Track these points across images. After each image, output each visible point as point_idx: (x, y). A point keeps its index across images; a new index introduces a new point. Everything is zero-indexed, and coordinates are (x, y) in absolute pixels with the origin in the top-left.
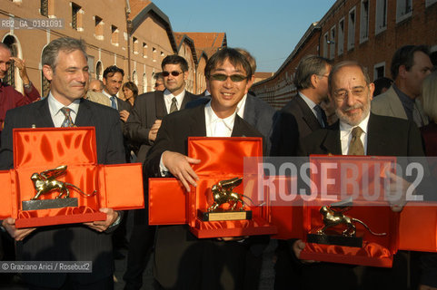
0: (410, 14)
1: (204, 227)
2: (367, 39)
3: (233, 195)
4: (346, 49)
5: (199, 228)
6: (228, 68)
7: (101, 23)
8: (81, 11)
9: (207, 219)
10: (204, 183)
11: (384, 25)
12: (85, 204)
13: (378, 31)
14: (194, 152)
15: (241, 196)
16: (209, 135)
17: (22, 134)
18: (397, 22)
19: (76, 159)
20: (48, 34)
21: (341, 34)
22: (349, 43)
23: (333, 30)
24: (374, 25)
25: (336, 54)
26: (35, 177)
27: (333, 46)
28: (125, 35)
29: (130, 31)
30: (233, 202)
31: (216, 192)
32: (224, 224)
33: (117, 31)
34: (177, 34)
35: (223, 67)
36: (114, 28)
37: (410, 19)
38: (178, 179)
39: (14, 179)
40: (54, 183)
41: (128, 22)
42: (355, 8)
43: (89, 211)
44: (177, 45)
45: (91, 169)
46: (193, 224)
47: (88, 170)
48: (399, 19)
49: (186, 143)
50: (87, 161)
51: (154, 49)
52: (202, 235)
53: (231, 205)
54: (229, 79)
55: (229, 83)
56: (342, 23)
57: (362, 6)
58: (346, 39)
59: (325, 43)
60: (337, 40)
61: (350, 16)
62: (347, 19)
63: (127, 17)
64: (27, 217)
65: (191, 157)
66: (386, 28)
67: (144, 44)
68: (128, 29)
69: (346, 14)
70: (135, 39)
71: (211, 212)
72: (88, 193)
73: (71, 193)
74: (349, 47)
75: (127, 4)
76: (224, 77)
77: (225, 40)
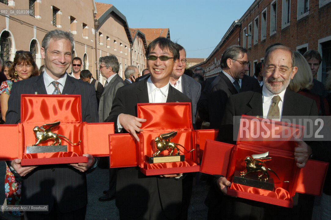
0: (307, 13)
1: (150, 168)
2: (275, 32)
3: (170, 144)
4: (259, 40)
5: (147, 169)
6: (158, 51)
7: (75, 21)
8: (59, 13)
9: (152, 162)
10: (150, 136)
11: (288, 22)
12: (72, 150)
13: (283, 26)
14: (142, 114)
15: (176, 145)
16: (150, 101)
17: (27, 99)
18: (298, 19)
19: (66, 118)
20: (35, 30)
21: (256, 29)
22: (262, 36)
23: (250, 26)
24: (280, 22)
25: (253, 44)
26: (36, 129)
27: (250, 38)
28: (93, 30)
29: (97, 27)
30: (171, 149)
31: (158, 142)
32: (164, 165)
33: (87, 27)
34: (132, 30)
35: (155, 51)
36: (84, 25)
37: (307, 17)
38: (131, 134)
39: (21, 131)
40: (50, 134)
41: (95, 21)
42: (266, 9)
43: (75, 155)
44: (132, 38)
45: (78, 125)
46: (142, 166)
47: (75, 126)
48: (299, 17)
49: (136, 107)
50: (74, 120)
51: (115, 41)
52: (149, 173)
53: (170, 152)
54: (158, 59)
55: (159, 62)
56: (257, 20)
57: (272, 8)
58: (260, 32)
59: (244, 35)
60: (253, 34)
61: (262, 15)
62: (260, 17)
63: (95, 17)
64: (30, 158)
65: (140, 117)
66: (289, 24)
67: (108, 37)
68: (95, 25)
69: (260, 13)
70: (100, 34)
71: (155, 157)
72: (74, 143)
73: (62, 142)
74: (262, 39)
75: (94, 7)
76: (155, 58)
77: (169, 34)
